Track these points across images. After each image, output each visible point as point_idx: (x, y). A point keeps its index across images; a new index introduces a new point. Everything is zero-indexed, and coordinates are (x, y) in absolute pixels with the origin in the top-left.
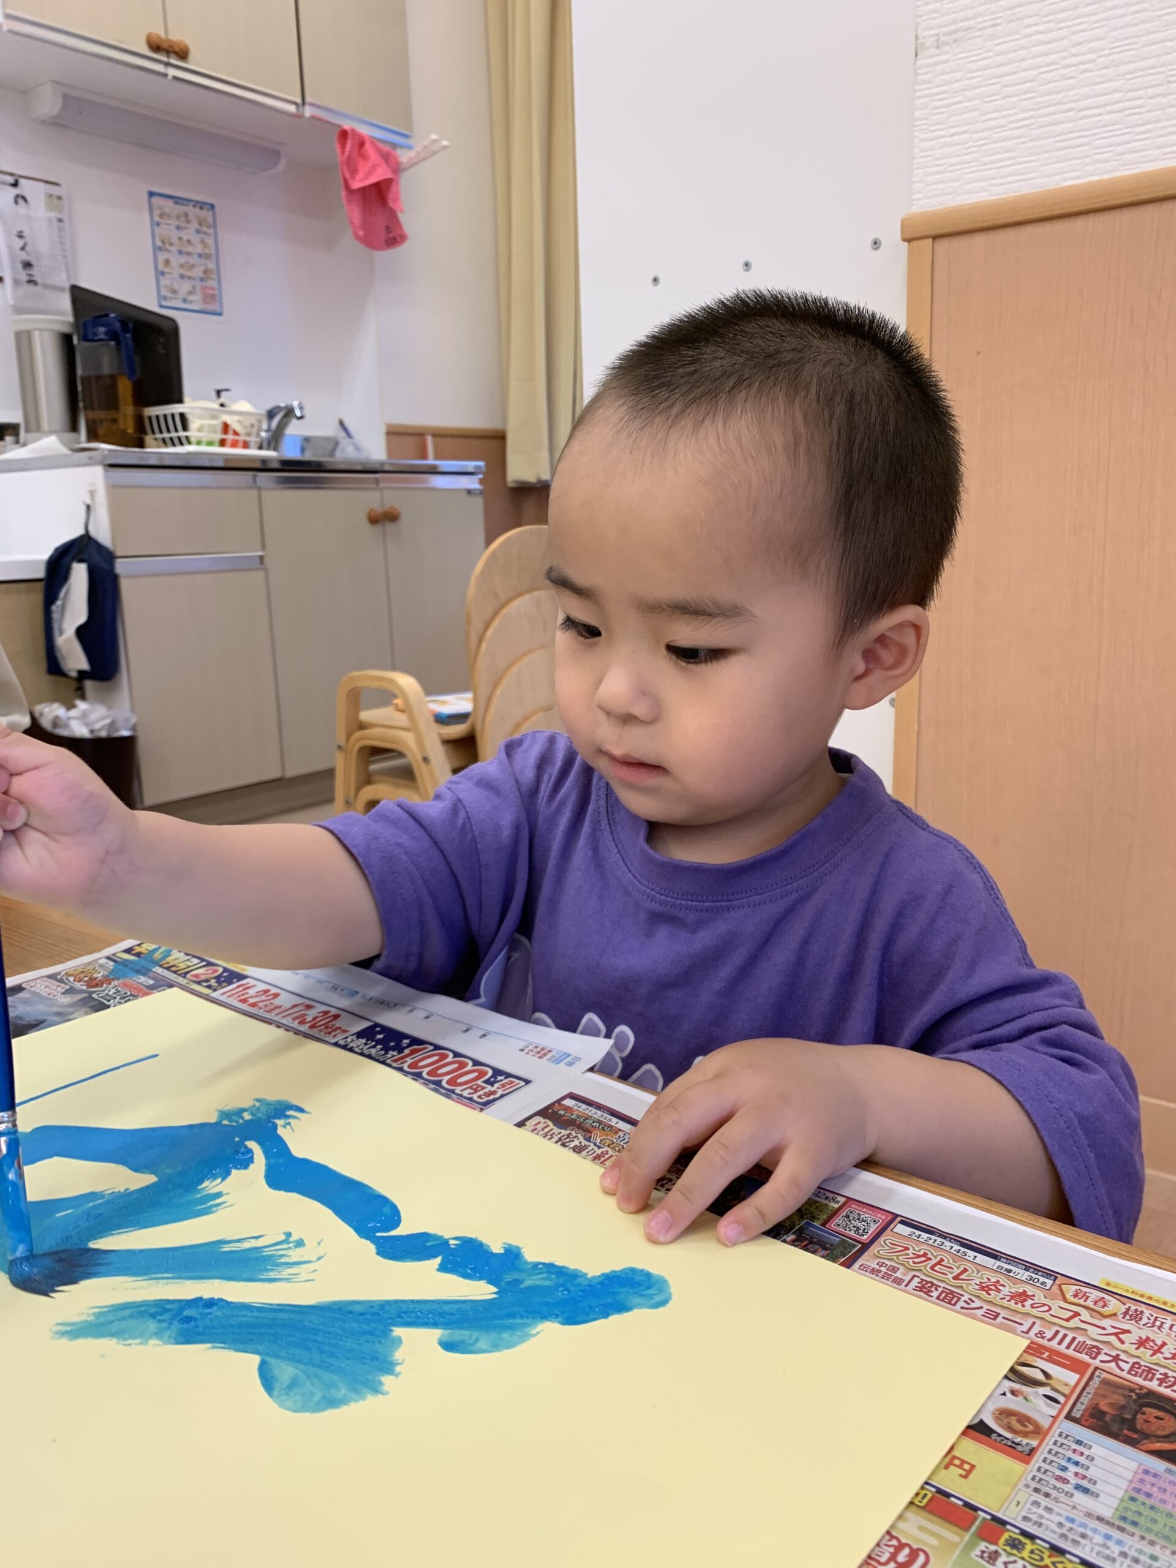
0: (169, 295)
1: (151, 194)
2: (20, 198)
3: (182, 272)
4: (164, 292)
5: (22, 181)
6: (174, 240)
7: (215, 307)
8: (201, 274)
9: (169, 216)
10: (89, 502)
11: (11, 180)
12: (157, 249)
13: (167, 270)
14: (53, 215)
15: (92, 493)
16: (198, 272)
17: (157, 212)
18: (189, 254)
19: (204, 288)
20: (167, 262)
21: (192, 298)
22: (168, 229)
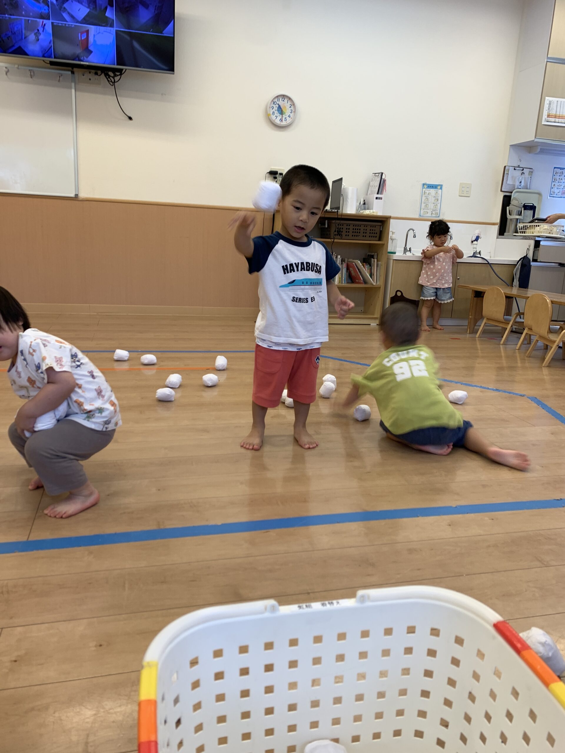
0: (553, 193)
1: (555, 168)
2: (523, 173)
3: (558, 187)
4: (551, 193)
5: (524, 169)
6: (558, 179)
8: (563, 187)
9: (558, 173)
10: (528, 248)
11: (522, 169)
12: (553, 182)
13: (554, 187)
14: (530, 176)
15: (529, 246)
17: (555, 172)
18: (561, 182)
19: (562, 191)
20: (554, 185)
21: (560, 194)
22: (557, 177)
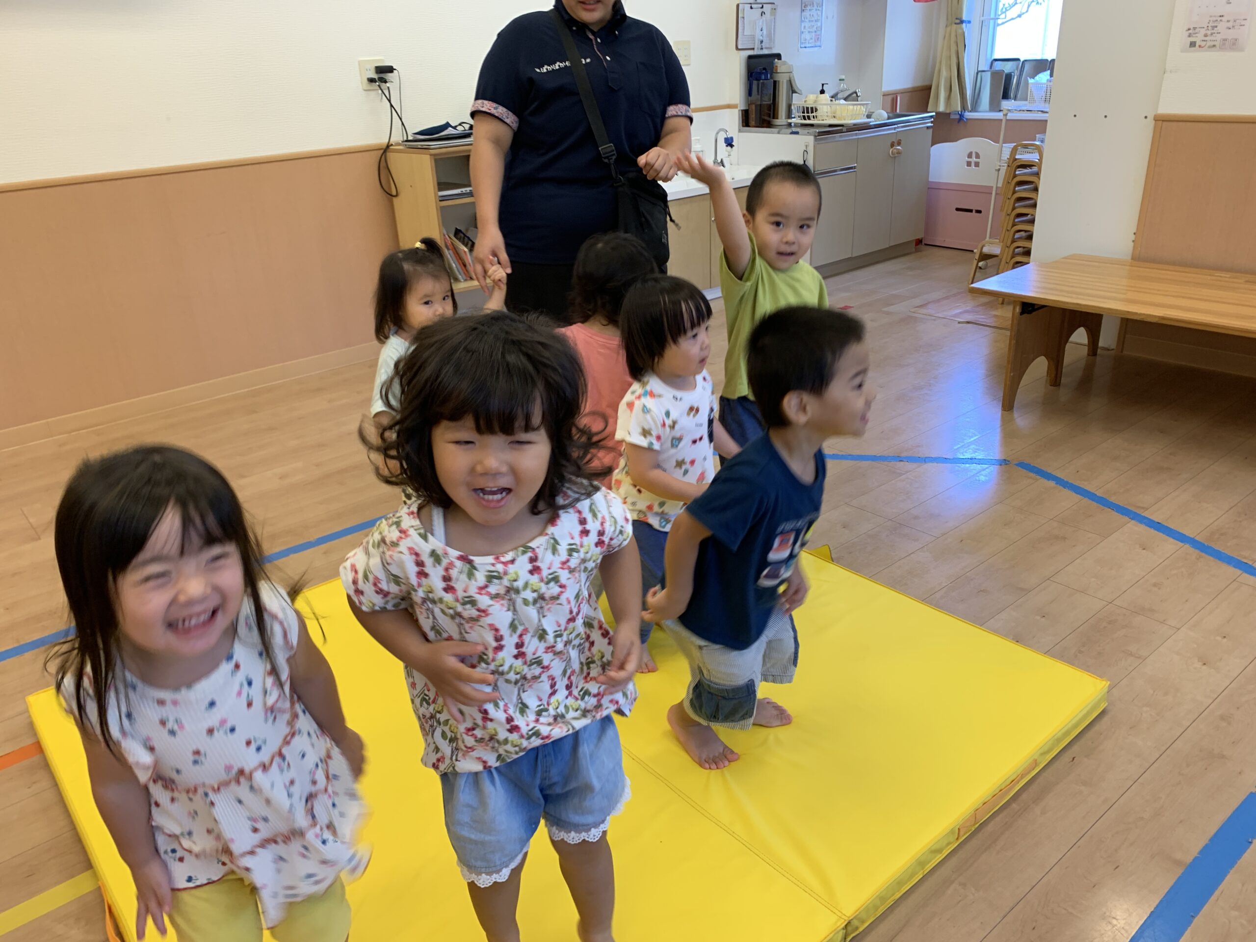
0: (804, 42)
2: (763, 13)
3: (809, 30)
4: (802, 41)
5: (764, 5)
6: (808, 16)
7: (818, 44)
9: (807, 6)
10: (805, 149)
11: (761, 6)
12: (802, 22)
13: (804, 31)
14: (773, 17)
15: (806, 146)
16: (815, 29)
17: (803, 5)
18: (812, 21)
19: (816, 35)
20: (805, 27)
21: (811, 41)
22: (806, 12)
